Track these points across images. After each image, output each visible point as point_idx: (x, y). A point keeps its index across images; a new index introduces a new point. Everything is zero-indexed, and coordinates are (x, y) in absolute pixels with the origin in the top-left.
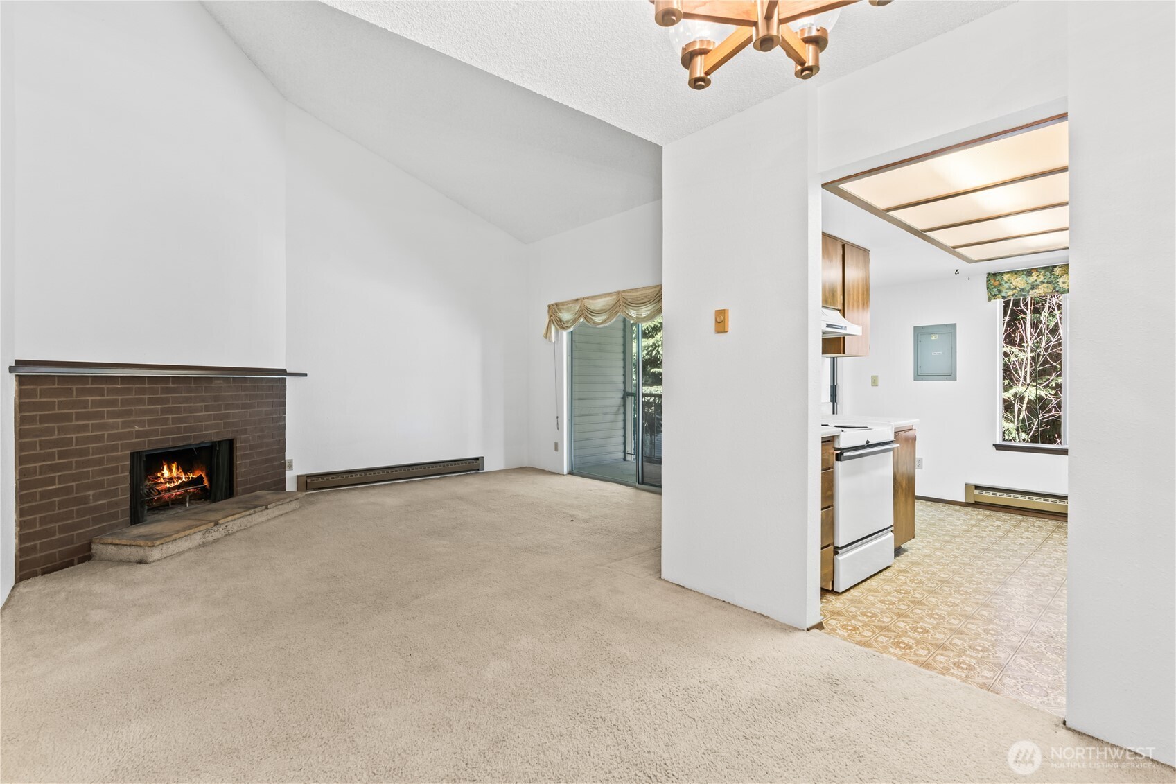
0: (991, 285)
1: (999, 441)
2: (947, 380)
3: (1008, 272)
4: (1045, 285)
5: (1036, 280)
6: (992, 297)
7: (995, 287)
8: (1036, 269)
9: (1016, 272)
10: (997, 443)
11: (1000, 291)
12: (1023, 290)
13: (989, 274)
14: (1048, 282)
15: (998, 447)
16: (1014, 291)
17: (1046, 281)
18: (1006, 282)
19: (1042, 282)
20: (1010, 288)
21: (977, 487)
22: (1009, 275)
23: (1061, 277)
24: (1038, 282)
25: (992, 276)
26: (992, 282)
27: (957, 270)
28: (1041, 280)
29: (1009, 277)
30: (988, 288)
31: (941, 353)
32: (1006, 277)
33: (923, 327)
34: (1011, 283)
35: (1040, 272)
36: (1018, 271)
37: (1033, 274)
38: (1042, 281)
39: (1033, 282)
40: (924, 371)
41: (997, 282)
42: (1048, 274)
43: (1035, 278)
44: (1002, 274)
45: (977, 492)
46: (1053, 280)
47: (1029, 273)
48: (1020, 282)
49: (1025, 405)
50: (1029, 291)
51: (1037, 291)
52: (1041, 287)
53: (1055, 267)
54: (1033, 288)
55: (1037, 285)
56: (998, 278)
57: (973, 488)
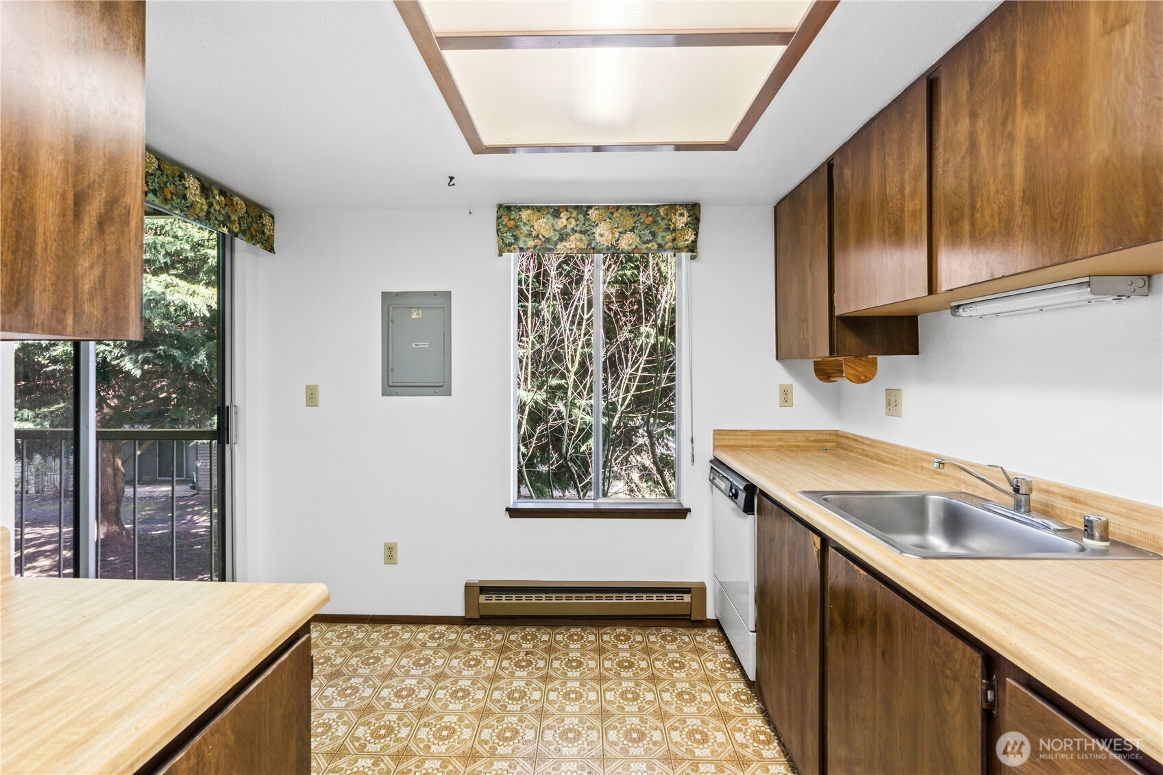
0: (505, 226)
1: (512, 501)
2: (436, 394)
3: (528, 207)
4: (578, 235)
5: (566, 226)
6: (503, 248)
7: (510, 229)
8: (566, 208)
9: (539, 209)
10: (511, 506)
11: (516, 238)
12: (548, 240)
13: (500, 206)
14: (581, 232)
15: (514, 513)
16: (536, 241)
17: (578, 229)
18: (525, 224)
19: (574, 231)
20: (531, 235)
21: (485, 589)
22: (529, 211)
23: (597, 225)
24: (569, 230)
25: (506, 210)
26: (505, 219)
27: (451, 178)
28: (572, 226)
29: (529, 215)
30: (498, 230)
31: (426, 345)
32: (525, 215)
33: (398, 295)
34: (532, 226)
35: (571, 213)
36: (541, 207)
37: (562, 215)
38: (573, 229)
39: (562, 229)
40: (398, 377)
41: (512, 222)
42: (581, 217)
43: (565, 222)
44: (520, 208)
45: (482, 599)
46: (588, 228)
47: (556, 212)
48: (543, 226)
50: (556, 244)
51: (567, 244)
52: (572, 238)
53: (590, 207)
54: (561, 239)
55: (568, 235)
56: (514, 215)
57: (475, 590)
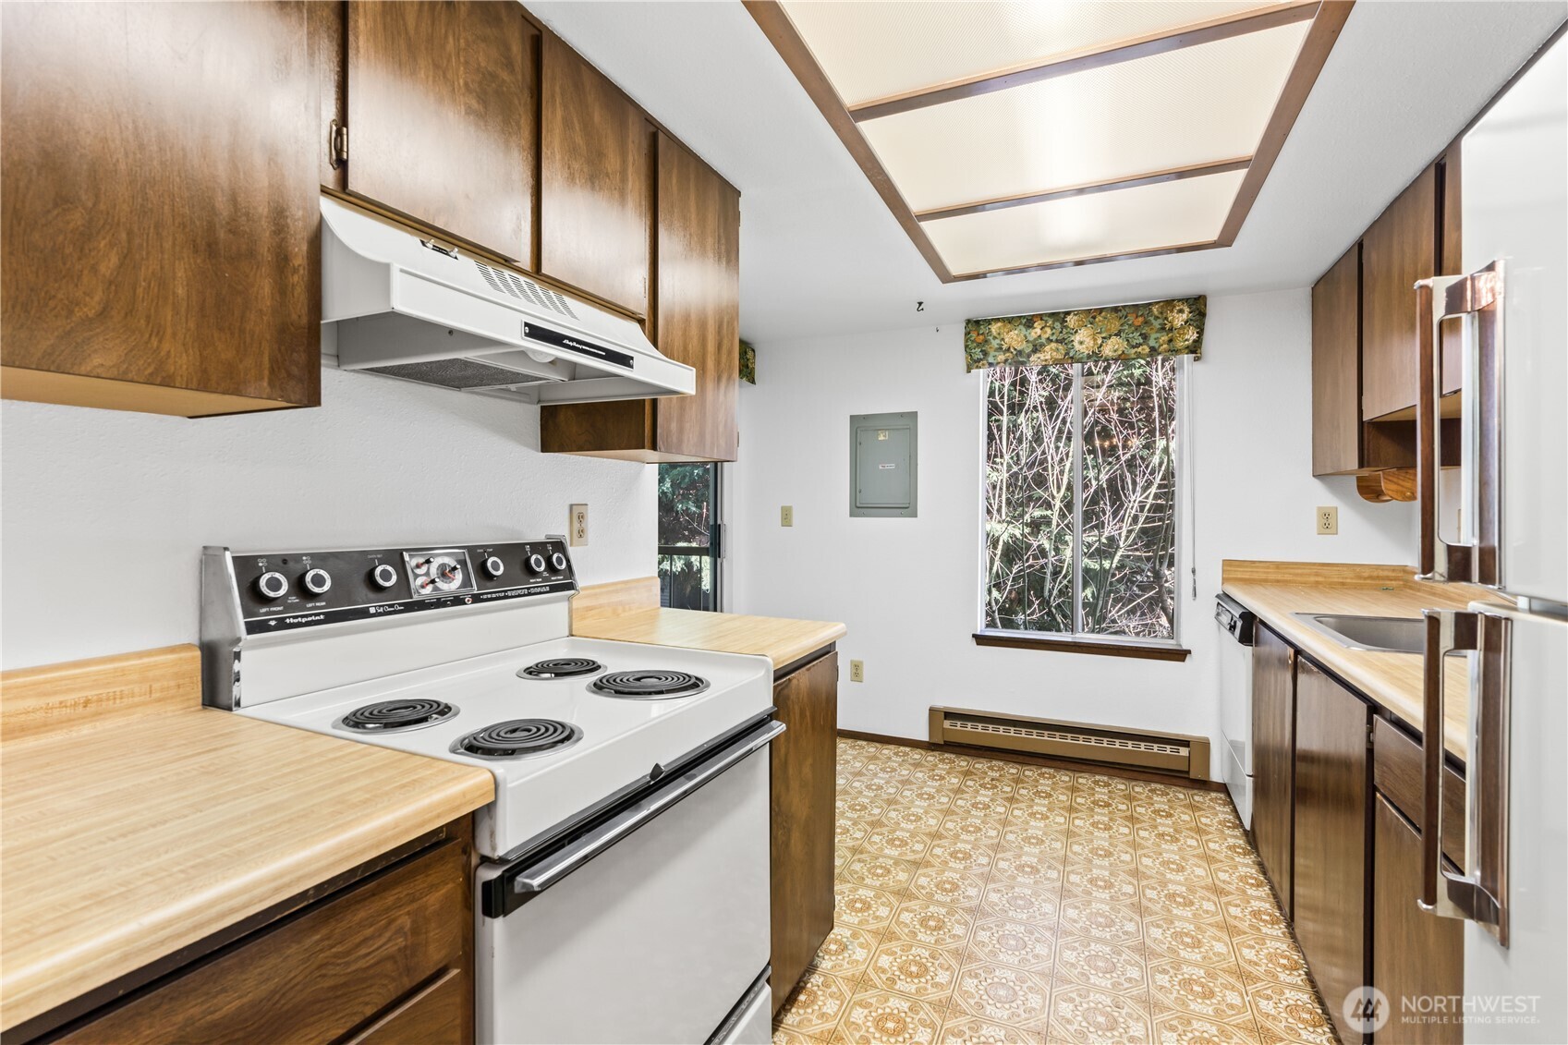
0: (973, 341)
1: (980, 628)
2: (902, 515)
3: (998, 320)
4: (1053, 345)
5: (1040, 336)
6: (972, 364)
7: (979, 345)
8: (1041, 317)
9: (1010, 320)
10: (978, 633)
11: (985, 354)
12: (1020, 353)
13: (968, 321)
14: (1057, 341)
15: (981, 640)
16: (1007, 354)
17: (1054, 338)
18: (995, 338)
19: (1049, 340)
20: (1001, 348)
21: (949, 715)
22: (999, 324)
23: (1076, 332)
24: (1043, 340)
25: (974, 325)
26: (974, 335)
27: (920, 304)
28: (1047, 336)
29: (1000, 328)
30: (966, 347)
31: (893, 466)
32: (995, 328)
33: (866, 417)
34: (1003, 339)
35: (1046, 322)
36: (1013, 318)
37: (1036, 325)
38: (1048, 338)
39: (1036, 339)
40: (868, 498)
41: (981, 337)
42: (1058, 325)
43: (1038, 331)
44: (989, 322)
45: (947, 724)
46: (1066, 336)
47: (1029, 322)
48: (1015, 338)
49: (999, 552)
50: (1029, 356)
51: (1042, 356)
52: (1047, 348)
53: (1068, 313)
54: (1035, 350)
55: (1042, 345)
56: (983, 329)
57: (941, 716)
